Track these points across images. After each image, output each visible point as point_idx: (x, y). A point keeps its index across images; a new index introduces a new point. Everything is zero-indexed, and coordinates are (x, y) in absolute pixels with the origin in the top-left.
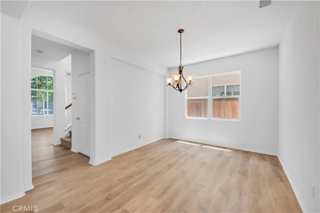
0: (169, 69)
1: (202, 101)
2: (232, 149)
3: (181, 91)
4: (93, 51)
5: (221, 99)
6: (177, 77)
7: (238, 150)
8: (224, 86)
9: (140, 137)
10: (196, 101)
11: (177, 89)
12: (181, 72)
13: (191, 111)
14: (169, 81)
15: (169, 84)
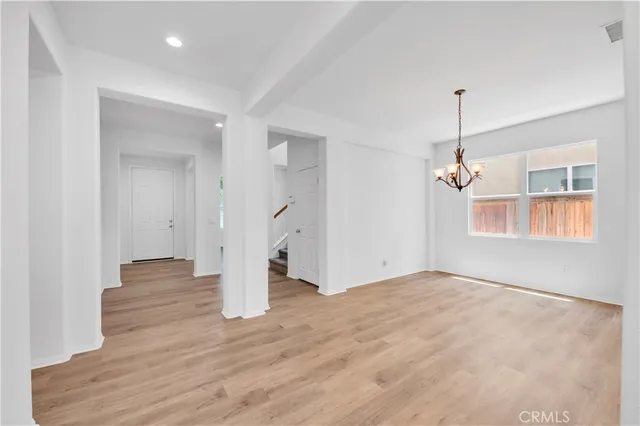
0: (436, 146)
1: (508, 203)
2: (572, 298)
3: (460, 188)
4: (324, 139)
5: (553, 198)
6: (453, 168)
7: (590, 301)
8: (566, 169)
9: (384, 264)
10: (494, 203)
11: (454, 184)
12: (459, 158)
13: (483, 221)
14: (439, 173)
15: (440, 178)
